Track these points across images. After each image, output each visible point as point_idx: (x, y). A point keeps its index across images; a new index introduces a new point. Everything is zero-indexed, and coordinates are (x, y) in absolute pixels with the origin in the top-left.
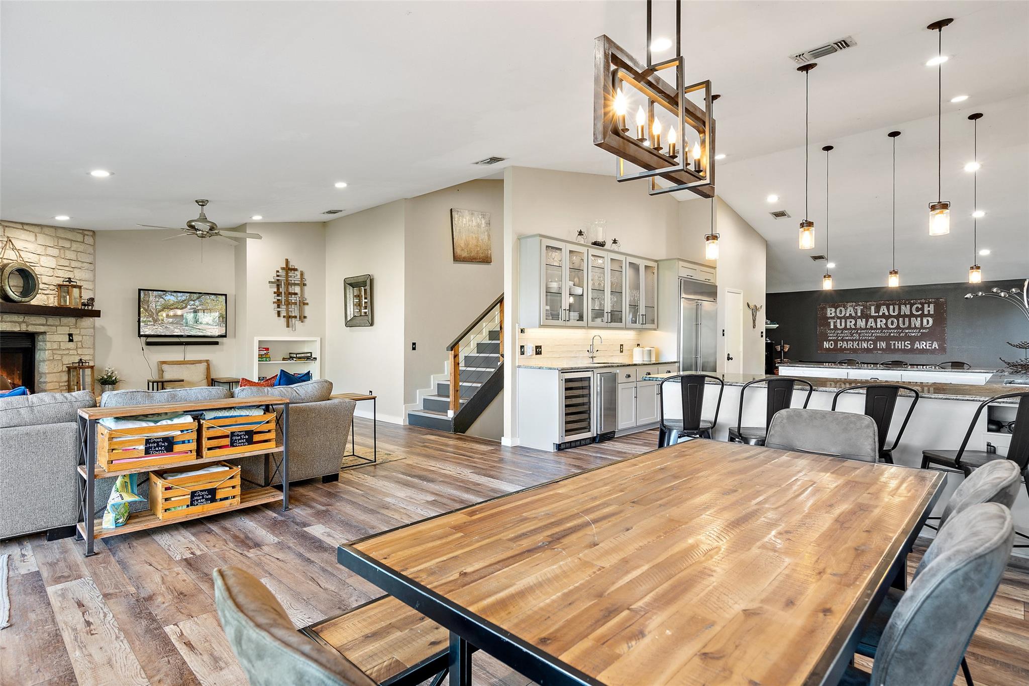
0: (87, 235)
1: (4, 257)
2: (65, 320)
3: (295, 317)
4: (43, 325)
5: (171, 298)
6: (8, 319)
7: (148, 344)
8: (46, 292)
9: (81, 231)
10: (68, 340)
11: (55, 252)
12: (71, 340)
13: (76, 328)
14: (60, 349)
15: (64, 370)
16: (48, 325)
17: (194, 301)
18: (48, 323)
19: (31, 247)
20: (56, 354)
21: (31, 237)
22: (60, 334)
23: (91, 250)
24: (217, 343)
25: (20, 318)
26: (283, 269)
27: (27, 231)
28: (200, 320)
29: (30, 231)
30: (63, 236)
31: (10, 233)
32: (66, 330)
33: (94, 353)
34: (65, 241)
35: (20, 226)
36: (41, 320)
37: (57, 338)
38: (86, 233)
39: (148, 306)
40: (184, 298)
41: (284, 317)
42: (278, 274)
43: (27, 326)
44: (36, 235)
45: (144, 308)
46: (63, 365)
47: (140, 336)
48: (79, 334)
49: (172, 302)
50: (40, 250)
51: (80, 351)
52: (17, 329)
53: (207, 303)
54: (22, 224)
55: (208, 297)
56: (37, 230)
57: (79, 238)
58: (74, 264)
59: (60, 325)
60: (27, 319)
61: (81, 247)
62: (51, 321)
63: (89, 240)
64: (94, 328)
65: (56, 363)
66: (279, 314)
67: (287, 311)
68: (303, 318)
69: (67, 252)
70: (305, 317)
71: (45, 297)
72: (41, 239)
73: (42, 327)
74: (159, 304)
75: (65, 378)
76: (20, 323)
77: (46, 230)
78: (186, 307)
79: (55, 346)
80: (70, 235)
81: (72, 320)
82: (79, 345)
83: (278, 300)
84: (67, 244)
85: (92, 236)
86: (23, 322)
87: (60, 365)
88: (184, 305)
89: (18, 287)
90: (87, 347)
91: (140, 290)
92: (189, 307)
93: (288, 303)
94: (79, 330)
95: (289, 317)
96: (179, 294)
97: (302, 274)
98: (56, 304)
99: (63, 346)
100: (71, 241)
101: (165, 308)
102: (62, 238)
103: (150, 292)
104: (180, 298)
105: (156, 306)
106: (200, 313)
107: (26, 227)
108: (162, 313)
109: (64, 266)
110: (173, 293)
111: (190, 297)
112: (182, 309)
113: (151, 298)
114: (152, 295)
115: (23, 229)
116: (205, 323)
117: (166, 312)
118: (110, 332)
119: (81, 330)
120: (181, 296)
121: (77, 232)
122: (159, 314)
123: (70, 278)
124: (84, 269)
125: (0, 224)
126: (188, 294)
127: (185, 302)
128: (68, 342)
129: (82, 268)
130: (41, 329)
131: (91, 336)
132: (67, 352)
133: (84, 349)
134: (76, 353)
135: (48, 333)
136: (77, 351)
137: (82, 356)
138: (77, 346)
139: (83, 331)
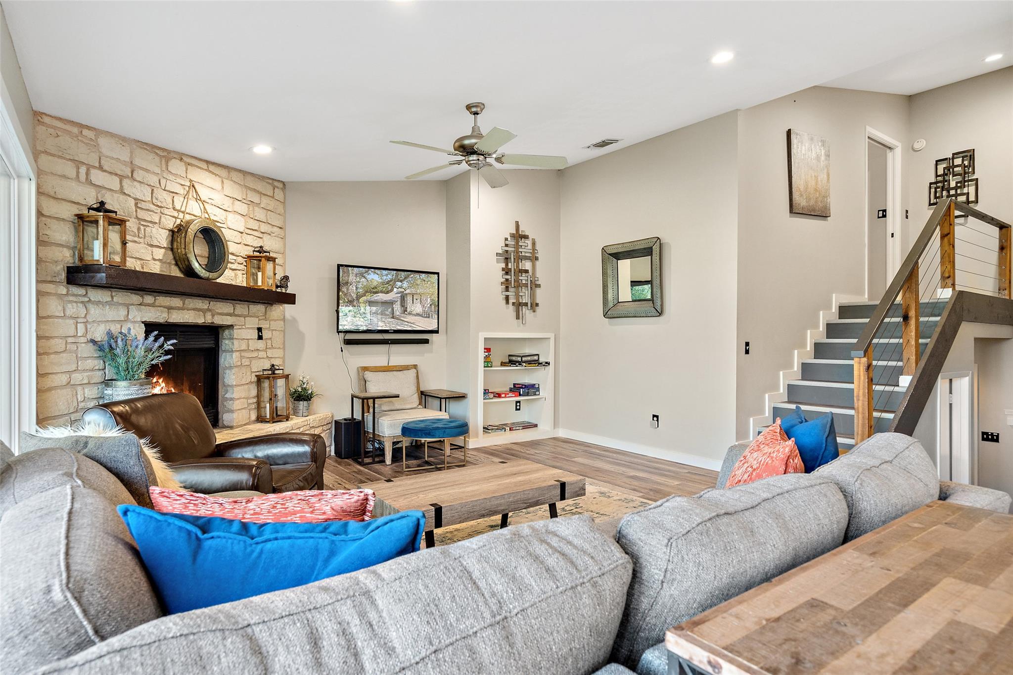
0: (277, 187)
1: (187, 211)
2: (254, 308)
3: (526, 304)
4: (231, 315)
5: (374, 278)
6: (191, 306)
7: (348, 342)
8: (234, 267)
9: (270, 181)
10: (256, 337)
11: (242, 208)
12: (260, 338)
13: (266, 319)
14: (248, 350)
15: (253, 380)
16: (236, 316)
17: (401, 281)
18: (236, 313)
19: (218, 198)
20: (244, 357)
21: (218, 184)
22: (248, 328)
23: (280, 209)
24: (426, 341)
25: (205, 305)
26: (512, 236)
27: (213, 173)
28: (408, 310)
29: (216, 175)
30: (252, 185)
31: (193, 174)
32: (255, 323)
33: (284, 355)
34: (254, 194)
35: (204, 166)
36: (229, 307)
37: (245, 334)
38: (276, 184)
39: (348, 289)
40: (390, 277)
41: (513, 304)
42: (507, 242)
43: (213, 316)
44: (222, 183)
45: (344, 292)
46: (252, 373)
47: (338, 331)
48: (269, 329)
49: (375, 284)
50: (227, 204)
51: (270, 354)
52: (200, 321)
53: (417, 285)
54: (208, 162)
55: (417, 276)
56: (224, 173)
57: (269, 190)
58: (264, 228)
59: (249, 316)
60: (213, 305)
61: (271, 204)
63: (279, 194)
64: (284, 320)
65: (244, 370)
66: (507, 299)
67: (517, 296)
68: (534, 306)
69: (256, 209)
70: (537, 305)
71: (232, 274)
72: (230, 189)
73: (229, 317)
74: (360, 285)
75: (254, 391)
76: (204, 311)
77: (234, 175)
78: (392, 290)
79: (244, 347)
80: (259, 186)
81: (259, 309)
83: (507, 280)
84: (256, 199)
85: (282, 189)
86: (209, 310)
87: (249, 373)
88: (390, 288)
89: (204, 255)
90: (278, 346)
91: (339, 266)
92: (395, 290)
93: (519, 285)
94: (268, 321)
95: (519, 305)
96: (385, 272)
97: (534, 244)
98: (245, 284)
99: (252, 345)
100: (261, 194)
101: (367, 292)
102: (251, 189)
103: (350, 269)
104: (385, 277)
105: (357, 288)
106: (409, 299)
107: (212, 168)
108: (364, 298)
109: (253, 230)
110: (377, 271)
111: (397, 276)
112: (387, 293)
113: (352, 278)
114: (353, 273)
115: (208, 170)
116: (414, 312)
117: (368, 297)
118: (303, 327)
119: (271, 322)
120: (387, 275)
121: (267, 183)
122: (360, 300)
123: (261, 247)
124: (274, 235)
125: (181, 159)
126: (395, 272)
127: (391, 284)
128: (256, 340)
129: (272, 234)
130: (228, 321)
131: (281, 331)
132: (256, 354)
133: (274, 350)
134: (265, 356)
135: (235, 327)
136: (267, 353)
137: (272, 360)
138: (266, 345)
139: (272, 325)
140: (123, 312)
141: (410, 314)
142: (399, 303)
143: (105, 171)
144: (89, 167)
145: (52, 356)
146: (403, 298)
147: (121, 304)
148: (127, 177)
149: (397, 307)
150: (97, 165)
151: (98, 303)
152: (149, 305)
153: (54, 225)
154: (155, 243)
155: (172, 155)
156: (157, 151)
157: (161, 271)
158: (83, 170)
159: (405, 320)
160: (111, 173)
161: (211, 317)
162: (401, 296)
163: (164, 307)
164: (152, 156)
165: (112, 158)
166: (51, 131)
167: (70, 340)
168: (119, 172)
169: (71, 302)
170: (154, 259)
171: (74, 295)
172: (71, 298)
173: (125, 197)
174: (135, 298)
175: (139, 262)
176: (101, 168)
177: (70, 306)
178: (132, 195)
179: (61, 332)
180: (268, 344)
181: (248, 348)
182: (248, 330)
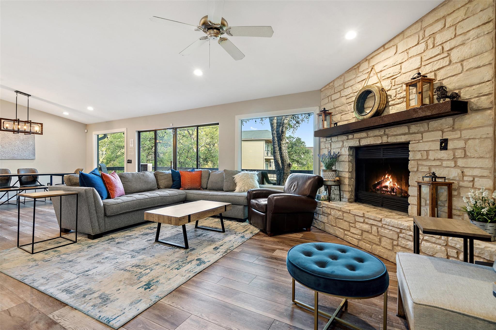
2: (434, 124)
4: (404, 134)
6: (372, 135)
10: (439, 147)
12: (444, 148)
13: (453, 130)
14: (427, 159)
18: (411, 132)
19: (391, 61)
20: (423, 165)
21: (392, 51)
25: (380, 132)
29: (391, 47)
30: (432, 20)
31: (373, 62)
32: (438, 136)
33: (494, 165)
35: (382, 49)
36: (403, 129)
37: (422, 146)
44: (397, 47)
48: (459, 138)
50: (401, 58)
51: (461, 163)
52: (378, 141)
54: (384, 46)
56: (397, 40)
59: (428, 131)
61: (460, 14)
62: (414, 128)
65: (420, 175)
69: (438, 36)
73: (403, 137)
76: (381, 136)
77: (408, 33)
79: (419, 156)
80: (443, 12)
81: (443, 122)
82: (459, 153)
84: (438, 26)
86: (384, 135)
90: (476, 155)
94: (459, 132)
99: (431, 156)
100: (445, 17)
107: (386, 47)
109: (435, 56)
115: (385, 49)
119: (463, 132)
123: (419, 74)
125: (366, 60)
128: (439, 151)
129: (466, 42)
130: (402, 139)
131: (487, 138)
132: (438, 163)
133: (469, 160)
134: (453, 165)
135: (410, 143)
136: (456, 162)
137: (465, 170)
138: (454, 155)
139: (466, 134)
140: (341, 144)
144: (331, 96)
147: (341, 141)
151: (334, 142)
152: (351, 139)
155: (361, 62)
156: (354, 68)
160: (338, 92)
161: (386, 139)
163: (358, 138)
164: (351, 72)
165: (338, 86)
166: (324, 91)
168: (340, 90)
169: (327, 143)
171: (328, 141)
173: (342, 98)
176: (335, 93)
178: (344, 96)
180: (456, 154)
181: (427, 158)
182: (426, 143)
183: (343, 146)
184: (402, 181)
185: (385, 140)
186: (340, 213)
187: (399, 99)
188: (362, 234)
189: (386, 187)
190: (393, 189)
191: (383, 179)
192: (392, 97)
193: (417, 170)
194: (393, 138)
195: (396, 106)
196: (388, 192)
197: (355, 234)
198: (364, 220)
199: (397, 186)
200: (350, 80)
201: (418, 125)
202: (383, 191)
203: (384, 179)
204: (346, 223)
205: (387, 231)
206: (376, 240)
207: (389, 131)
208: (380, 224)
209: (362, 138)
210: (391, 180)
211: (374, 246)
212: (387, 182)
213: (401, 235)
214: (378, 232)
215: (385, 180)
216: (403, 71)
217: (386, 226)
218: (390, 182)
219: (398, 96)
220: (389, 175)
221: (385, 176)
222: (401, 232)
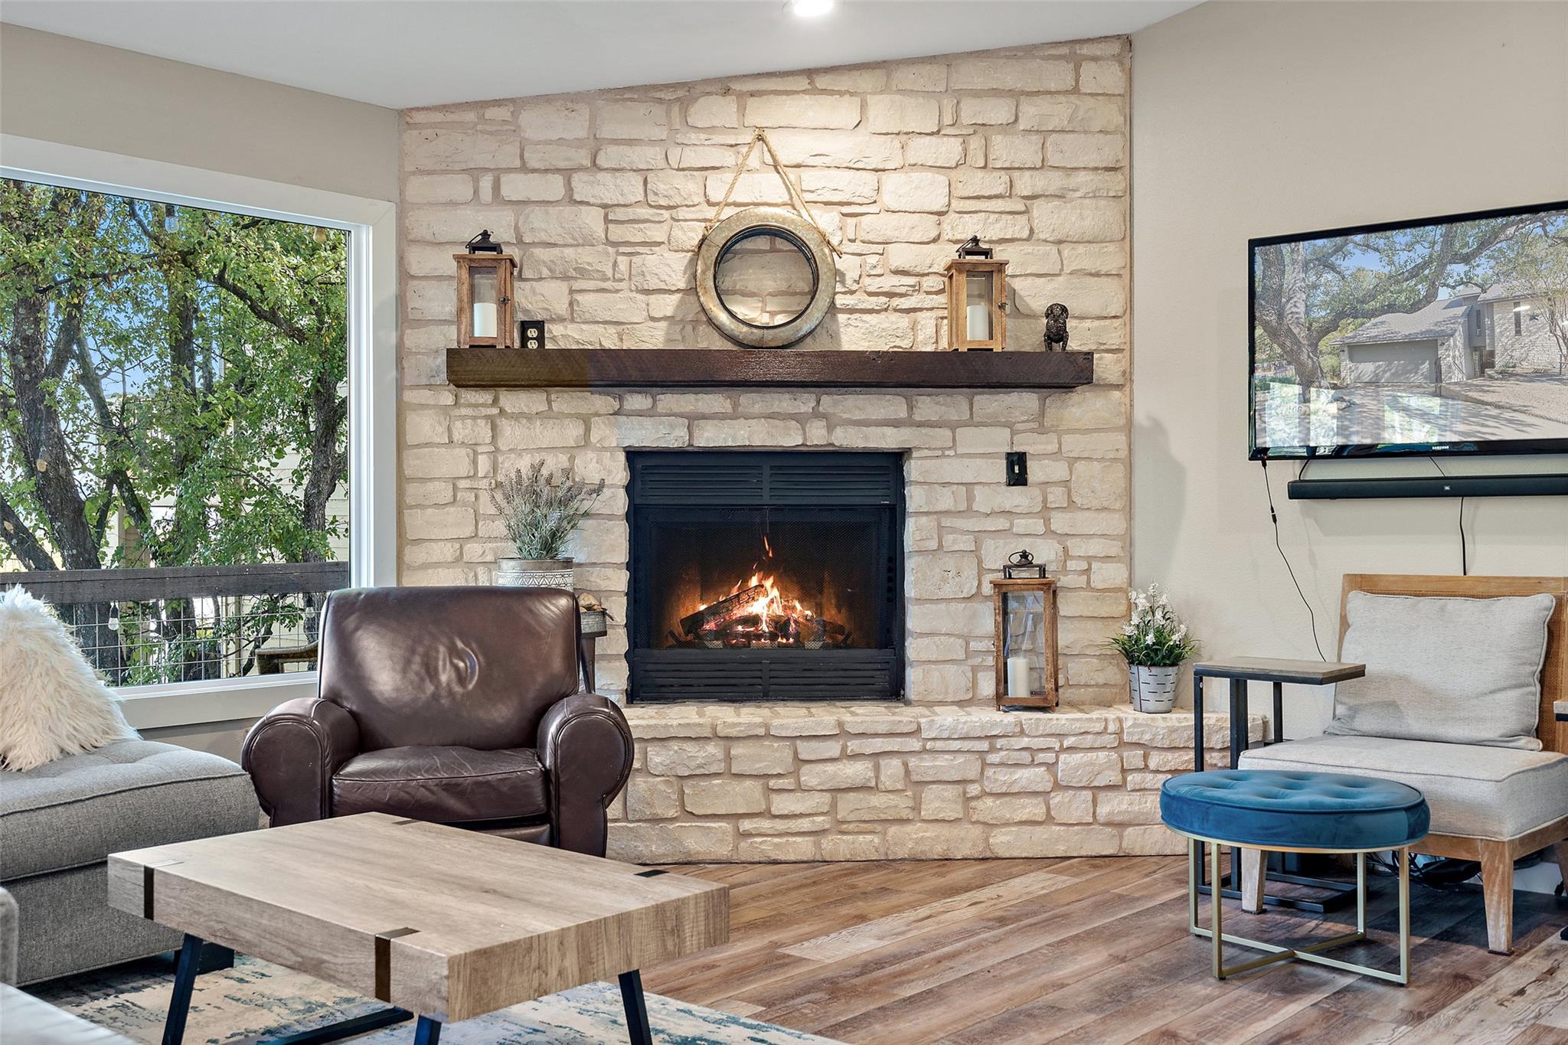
0: (1095, 59)
2: (989, 403)
4: (896, 424)
5: (1366, 264)
6: (757, 409)
7: (1299, 491)
8: (905, 303)
9: (1065, 50)
10: (1003, 477)
11: (948, 149)
12: (1018, 479)
13: (1042, 430)
14: (969, 512)
16: (920, 425)
17: (1466, 259)
18: (917, 417)
19: (841, 147)
20: (953, 530)
21: (845, 112)
22: (970, 456)
23: (1110, 114)
25: (804, 403)
27: (832, 93)
28: (1499, 361)
29: (841, 93)
30: (979, 83)
31: (761, 113)
32: (1001, 442)
33: (1130, 529)
34: (987, 103)
35: (803, 83)
36: (889, 405)
37: (953, 469)
38: (1086, 50)
39: (1281, 316)
40: (1422, 251)
43: (830, 428)
44: (863, 106)
45: (1266, 326)
46: (981, 571)
47: (1260, 454)
48: (1057, 455)
49: (1369, 283)
50: (881, 152)
51: (1059, 522)
52: (789, 438)
53: (1534, 261)
54: (810, 73)
55: (1532, 227)
56: (865, 82)
57: (1059, 76)
58: (1025, 184)
59: (970, 423)
60: (830, 402)
61: (1058, 113)
62: (930, 405)
63: (1104, 77)
64: (1129, 427)
65: (950, 562)
69: (997, 140)
71: (904, 321)
72: (883, 111)
73: (889, 431)
74: (1319, 297)
75: (987, 620)
76: (801, 419)
77: (905, 78)
78: (1431, 297)
79: (946, 500)
80: (1010, 77)
81: (1025, 402)
82: (1056, 496)
84: (998, 112)
85: (1118, 58)
86: (816, 415)
87: (970, 572)
88: (1422, 289)
89: (794, 294)
90: (1095, 504)
91: (1253, 244)
92: (1444, 294)
94: (1054, 437)
96: (1401, 237)
98: (944, 345)
99: (983, 501)
100: (1017, 95)
101: (1341, 315)
102: (976, 94)
103: (1285, 248)
104: (1404, 256)
105: (1308, 310)
106: (1501, 323)
107: (822, 82)
108: (1333, 339)
109: (990, 197)
110: (1373, 238)
111: (1448, 241)
112: (1415, 307)
113: (1293, 277)
114: (1294, 262)
115: (814, 91)
116: (1526, 367)
117: (1348, 331)
118: (1180, 446)
119: (1066, 438)
120: (1410, 247)
121: (1044, 58)
122: (1322, 345)
123: (975, 240)
124: (1078, 194)
125: (727, 91)
126: (1440, 230)
127: (1430, 272)
128: (1004, 488)
129: (1070, 195)
130: (887, 440)
131: (1115, 460)
132: (1001, 523)
133: (1079, 515)
134: (1041, 530)
135: (915, 454)
136: (1047, 522)
137: (1069, 543)
138: (1045, 501)
139: (1073, 444)
140: (573, 432)
141: (1506, 374)
142: (1459, 340)
143: (534, 171)
144: (498, 173)
145: (429, 511)
146: (1476, 318)
147: (569, 416)
148: (581, 169)
149: (1455, 356)
150: (517, 163)
151: (517, 417)
152: (640, 414)
153: (431, 290)
154: (654, 284)
155: (699, 89)
156: (658, 95)
157: (669, 340)
158: (486, 183)
159: (1487, 398)
160: (546, 171)
161: (824, 432)
162: (1468, 314)
163: (682, 416)
164: (642, 109)
165: (548, 142)
166: (429, 133)
167: (462, 484)
168: (562, 165)
169: (463, 418)
170: (653, 319)
171: (470, 405)
172: (464, 411)
173: (576, 208)
174: (601, 402)
175: (612, 330)
176: (524, 169)
177: (458, 424)
178: (592, 200)
179: (445, 471)
180: (1050, 498)
181: (969, 508)
182: (967, 461)
183: (585, 443)
184: (821, 592)
185: (817, 436)
186: (713, 749)
187: (871, 294)
188: (834, 805)
189: (754, 620)
190: (780, 626)
191: (735, 592)
192: (849, 282)
193: (940, 546)
194: (852, 430)
195: (866, 317)
196: (758, 637)
197: (801, 815)
198: (844, 748)
199: (801, 611)
200: (630, 142)
201: (941, 399)
202: (737, 635)
203: (744, 590)
204: (748, 783)
205: (942, 761)
206: (901, 804)
207: (835, 404)
208: (915, 744)
209: (704, 417)
210: (775, 593)
211: (893, 830)
212: (755, 603)
213: (994, 758)
214: (907, 772)
215: (745, 597)
216: (888, 200)
217: (939, 745)
218: (772, 601)
219: (873, 284)
220: (766, 577)
221: (746, 581)
222: (993, 749)
